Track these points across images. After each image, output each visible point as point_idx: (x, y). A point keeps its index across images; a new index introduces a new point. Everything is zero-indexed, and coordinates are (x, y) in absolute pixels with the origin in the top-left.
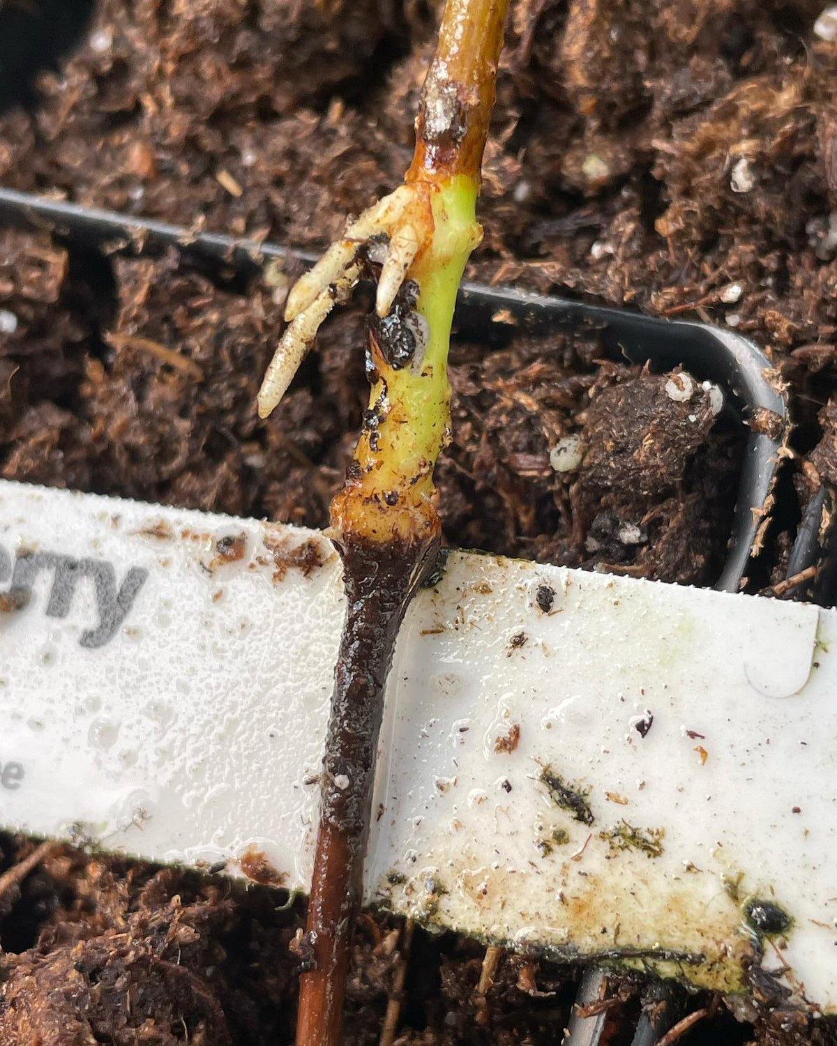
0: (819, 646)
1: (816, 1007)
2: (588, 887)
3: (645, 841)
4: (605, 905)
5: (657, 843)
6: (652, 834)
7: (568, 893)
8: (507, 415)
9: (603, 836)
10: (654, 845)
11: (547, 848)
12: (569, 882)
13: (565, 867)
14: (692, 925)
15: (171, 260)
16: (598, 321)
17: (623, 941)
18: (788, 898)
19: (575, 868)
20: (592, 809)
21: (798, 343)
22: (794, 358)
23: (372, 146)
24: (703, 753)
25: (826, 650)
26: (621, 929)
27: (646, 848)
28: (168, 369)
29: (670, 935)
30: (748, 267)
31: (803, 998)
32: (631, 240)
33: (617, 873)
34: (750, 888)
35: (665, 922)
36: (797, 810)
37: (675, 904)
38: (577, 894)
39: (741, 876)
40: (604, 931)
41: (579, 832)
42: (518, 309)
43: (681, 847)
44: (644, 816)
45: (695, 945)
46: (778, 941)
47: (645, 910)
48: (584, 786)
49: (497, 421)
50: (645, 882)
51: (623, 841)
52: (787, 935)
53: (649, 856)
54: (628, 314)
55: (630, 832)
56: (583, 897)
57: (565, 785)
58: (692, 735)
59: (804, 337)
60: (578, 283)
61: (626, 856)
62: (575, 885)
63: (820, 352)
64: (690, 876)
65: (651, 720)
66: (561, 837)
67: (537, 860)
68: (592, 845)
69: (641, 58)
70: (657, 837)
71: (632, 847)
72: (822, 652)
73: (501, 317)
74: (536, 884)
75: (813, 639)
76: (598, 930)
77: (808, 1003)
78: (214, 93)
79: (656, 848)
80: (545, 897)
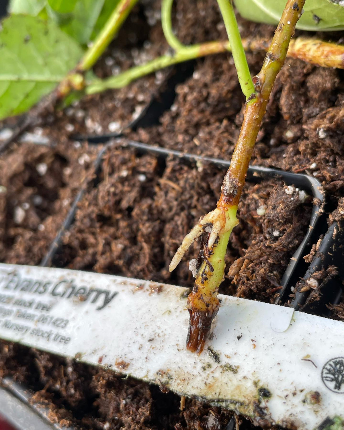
0: (292, 319)
1: (274, 421)
2: (214, 381)
3: (233, 369)
4: (217, 386)
5: (236, 370)
6: (235, 367)
7: (208, 382)
8: (250, 200)
9: (221, 367)
10: (235, 370)
11: (204, 369)
12: (209, 379)
13: (208, 375)
14: (242, 394)
15: (177, 162)
16: (279, 175)
17: (220, 397)
18: (272, 388)
19: (211, 375)
20: (220, 359)
21: (332, 181)
22: (331, 185)
23: (230, 131)
24: (255, 346)
25: (294, 321)
26: (221, 393)
27: (233, 371)
28: (173, 189)
29: (235, 397)
30: (322, 159)
31: (270, 417)
32: (291, 152)
33: (223, 378)
34: (261, 384)
35: (234, 393)
36: (279, 364)
37: (238, 387)
38: (210, 383)
39: (259, 381)
40: (216, 394)
41: (215, 365)
42: (259, 172)
43: (243, 371)
44: (234, 362)
45: (242, 399)
46: (266, 400)
47: (229, 389)
48: (219, 352)
49: (248, 202)
50: (231, 381)
51: (226, 369)
52: (269, 398)
53: (233, 373)
54: (287, 173)
55: (229, 366)
56: (212, 384)
57: (213, 352)
58: (252, 340)
59: (335, 179)
60: (275, 165)
61: (227, 373)
62: (210, 380)
63: (339, 183)
64: (244, 380)
65: (242, 335)
66: (209, 366)
67: (201, 372)
68: (218, 369)
69: (302, 103)
70: (236, 368)
71: (229, 371)
72: (293, 321)
73: (255, 174)
74: (199, 379)
75: (291, 317)
76: (213, 393)
77: (272, 419)
78: (195, 119)
79: (236, 371)
80: (201, 383)
